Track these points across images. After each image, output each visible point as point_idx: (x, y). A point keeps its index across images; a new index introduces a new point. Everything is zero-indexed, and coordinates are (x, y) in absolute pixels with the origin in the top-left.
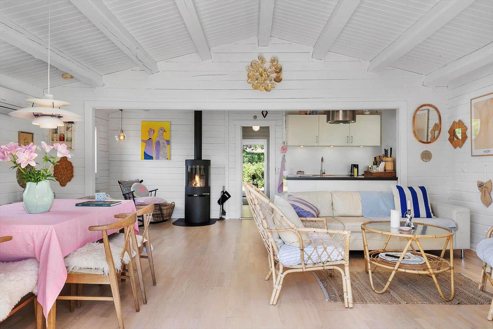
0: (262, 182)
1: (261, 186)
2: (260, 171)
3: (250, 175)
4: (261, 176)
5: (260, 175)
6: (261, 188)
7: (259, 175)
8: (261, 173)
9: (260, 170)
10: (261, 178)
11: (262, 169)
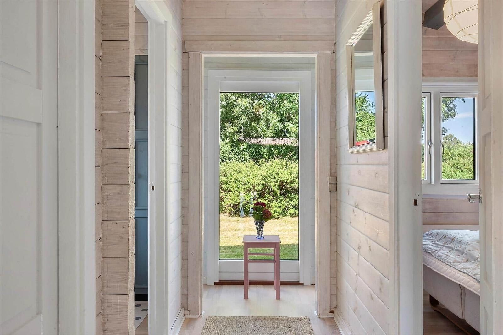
0: (279, 205)
1: (278, 214)
2: (274, 180)
3: (251, 187)
4: (278, 192)
5: (276, 190)
6: (279, 218)
7: (273, 188)
8: (278, 184)
9: (277, 176)
10: (279, 195)
11: (280, 175)
